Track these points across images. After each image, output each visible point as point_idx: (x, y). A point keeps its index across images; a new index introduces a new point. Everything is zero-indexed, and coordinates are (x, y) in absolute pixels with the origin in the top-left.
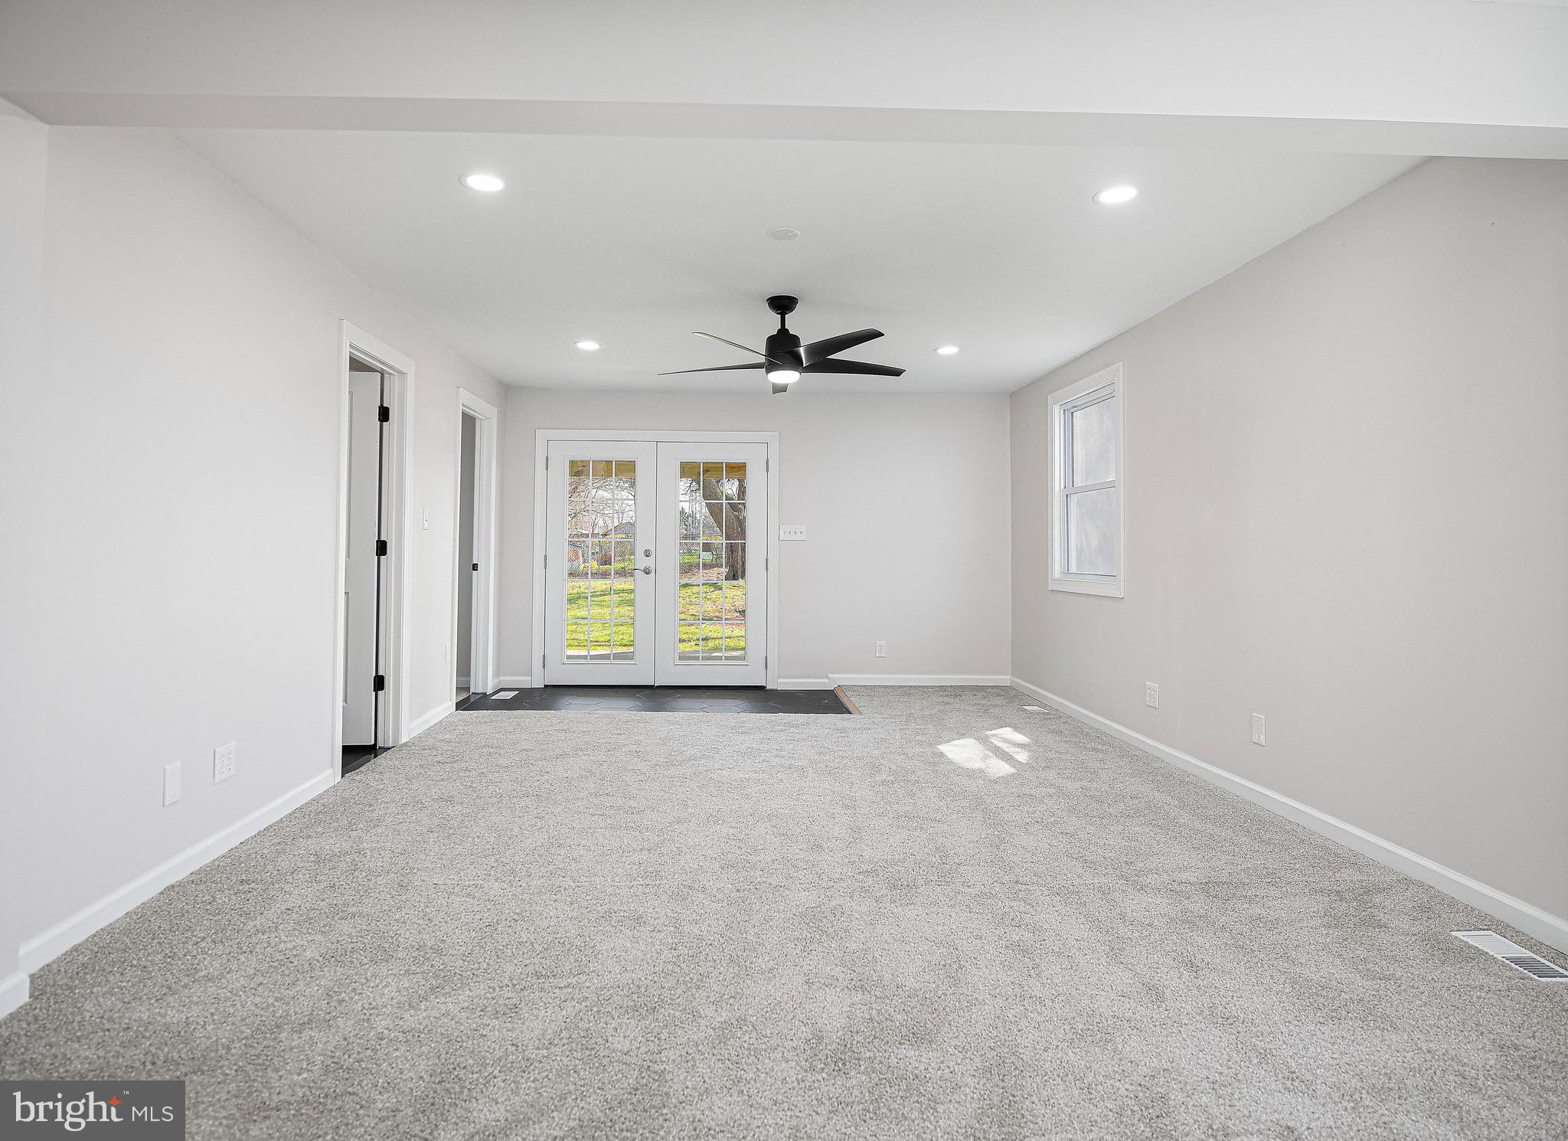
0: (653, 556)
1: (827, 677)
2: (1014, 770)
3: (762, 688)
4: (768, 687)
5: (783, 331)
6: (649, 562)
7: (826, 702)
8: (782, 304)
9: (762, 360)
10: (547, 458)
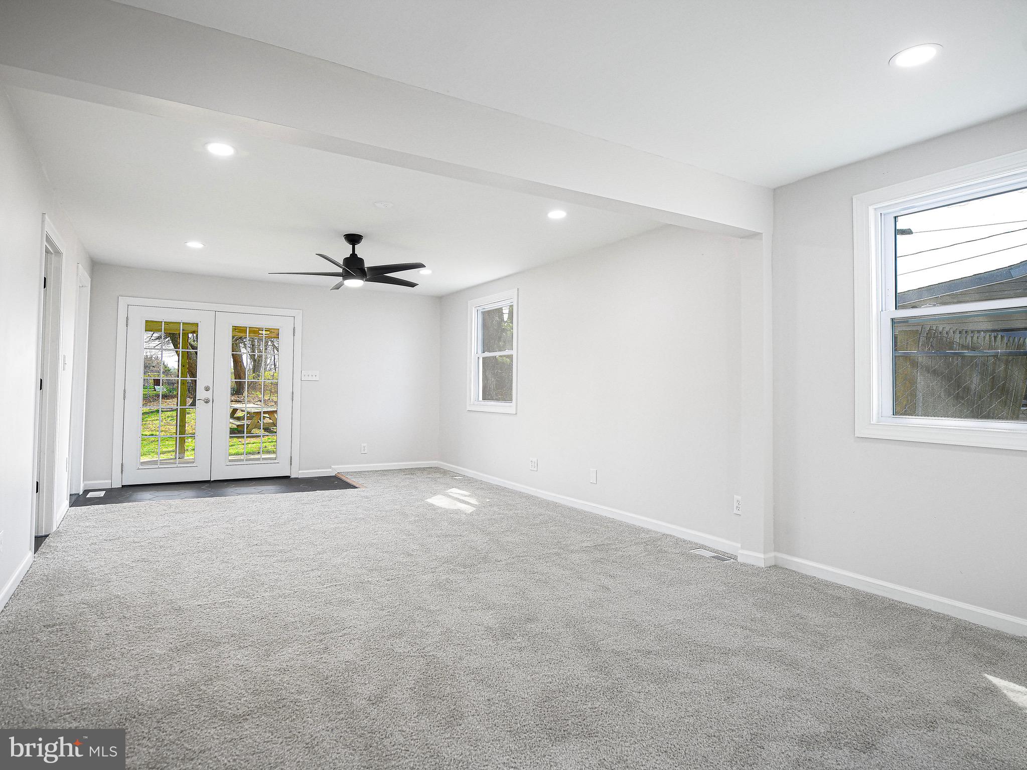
0: (211, 390)
1: (331, 468)
2: (474, 509)
3: (288, 477)
4: (292, 476)
5: (354, 255)
6: (208, 395)
7: (334, 482)
8: (353, 239)
9: (340, 270)
10: (127, 318)
